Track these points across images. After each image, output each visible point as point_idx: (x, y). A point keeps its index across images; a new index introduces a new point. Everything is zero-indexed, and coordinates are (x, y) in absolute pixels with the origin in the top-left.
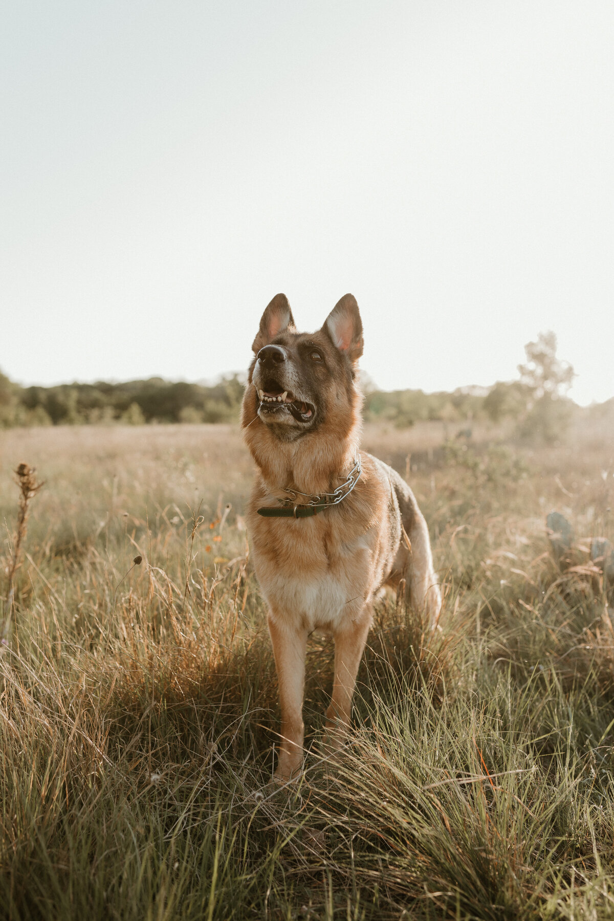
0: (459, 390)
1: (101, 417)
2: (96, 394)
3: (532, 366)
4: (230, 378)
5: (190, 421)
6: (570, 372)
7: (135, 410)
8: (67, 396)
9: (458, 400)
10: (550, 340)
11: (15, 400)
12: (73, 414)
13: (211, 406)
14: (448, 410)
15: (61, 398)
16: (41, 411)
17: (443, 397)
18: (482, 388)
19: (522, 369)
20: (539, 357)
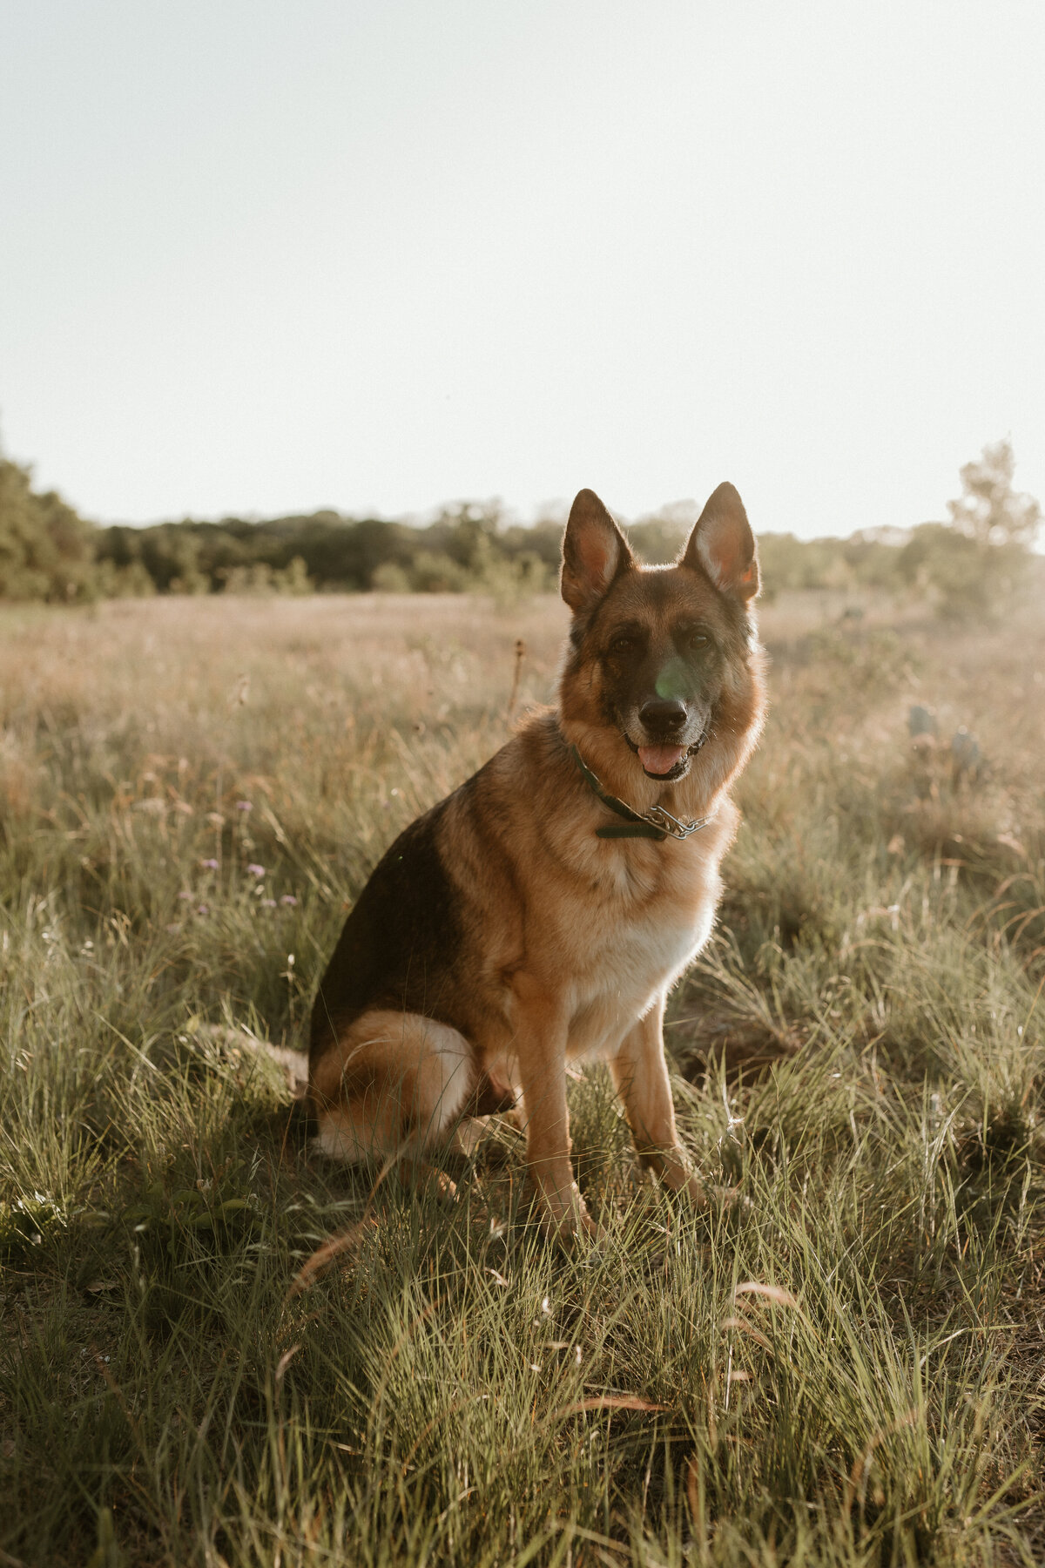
0: (859, 534)
1: (250, 581)
2: (225, 541)
3: (971, 502)
4: (455, 511)
5: (388, 588)
6: (1033, 512)
7: (298, 567)
8: (176, 545)
9: (856, 553)
10: (1002, 458)
11: (89, 552)
12: (194, 575)
13: (425, 561)
14: (837, 571)
15: (164, 547)
16: (137, 571)
17: (829, 546)
18: (898, 530)
19: (954, 506)
20: (983, 488)
